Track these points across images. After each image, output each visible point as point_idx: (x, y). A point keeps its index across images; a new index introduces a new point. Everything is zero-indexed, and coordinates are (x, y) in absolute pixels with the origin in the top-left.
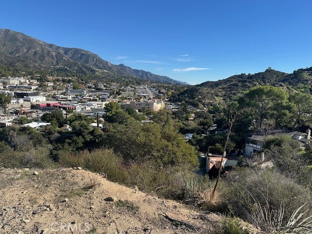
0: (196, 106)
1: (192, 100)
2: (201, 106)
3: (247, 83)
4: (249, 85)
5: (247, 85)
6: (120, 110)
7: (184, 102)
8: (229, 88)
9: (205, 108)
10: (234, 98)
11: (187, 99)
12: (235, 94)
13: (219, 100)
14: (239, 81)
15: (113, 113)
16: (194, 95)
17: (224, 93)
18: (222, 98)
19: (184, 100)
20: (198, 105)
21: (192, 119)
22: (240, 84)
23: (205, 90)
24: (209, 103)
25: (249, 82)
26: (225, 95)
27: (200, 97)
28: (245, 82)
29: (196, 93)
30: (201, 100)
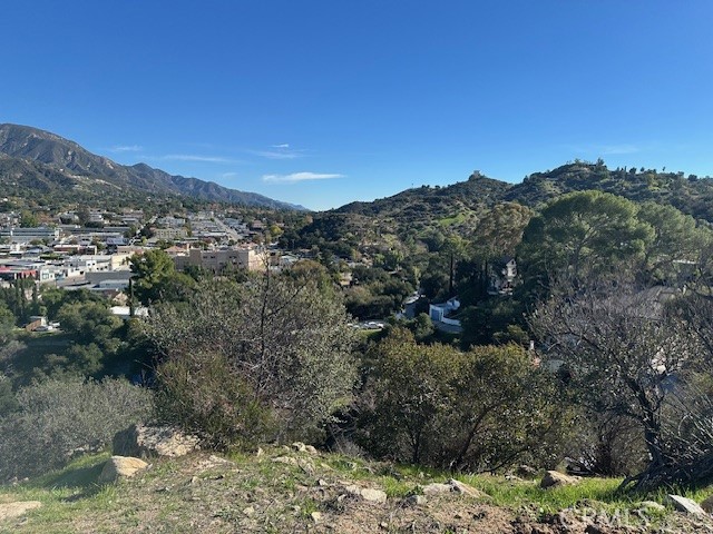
0: (346, 255)
1: (332, 242)
2: (356, 254)
3: (441, 204)
4: (446, 207)
5: (441, 208)
7: (315, 247)
8: (406, 214)
9: (365, 259)
10: (419, 236)
11: (322, 240)
12: (419, 228)
13: (390, 241)
14: (425, 200)
15: (156, 280)
16: (337, 231)
17: (397, 225)
18: (394, 237)
19: (316, 243)
20: (350, 252)
21: (347, 283)
22: (427, 206)
23: (357, 220)
24: (372, 247)
25: (446, 201)
26: (400, 230)
27: (351, 235)
28: (438, 201)
29: (339, 228)
30: (354, 242)
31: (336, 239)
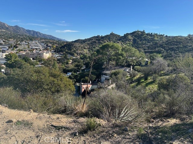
0: (73, 55)
1: (69, 51)
2: (76, 55)
3: (101, 41)
4: (102, 42)
5: (101, 42)
6: (18, 59)
7: (65, 52)
8: (91, 44)
9: (78, 56)
10: (94, 50)
11: (67, 50)
12: (94, 47)
13: (86, 51)
14: (97, 40)
15: (13, 61)
16: (71, 48)
17: (88, 46)
18: (87, 50)
19: (65, 51)
20: (74, 54)
21: (71, 63)
22: (97, 42)
23: (77, 45)
24: (80, 53)
25: (102, 40)
26: (89, 48)
27: (75, 49)
28: (100, 40)
30: (75, 51)
31: (70, 50)
